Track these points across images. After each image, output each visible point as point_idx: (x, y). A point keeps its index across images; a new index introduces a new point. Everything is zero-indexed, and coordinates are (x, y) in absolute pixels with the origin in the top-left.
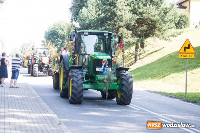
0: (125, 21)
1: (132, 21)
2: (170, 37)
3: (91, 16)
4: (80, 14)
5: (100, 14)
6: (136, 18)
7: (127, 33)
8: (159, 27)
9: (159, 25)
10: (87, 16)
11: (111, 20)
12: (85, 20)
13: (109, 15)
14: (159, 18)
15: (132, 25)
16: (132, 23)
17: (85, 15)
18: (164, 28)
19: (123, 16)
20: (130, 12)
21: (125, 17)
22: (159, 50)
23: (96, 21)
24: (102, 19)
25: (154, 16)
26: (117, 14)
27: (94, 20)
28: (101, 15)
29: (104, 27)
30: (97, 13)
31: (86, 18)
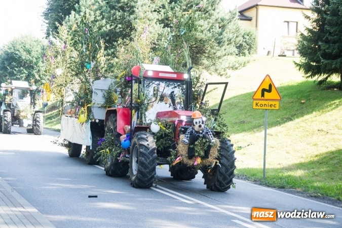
1: (162, 40)
2: (227, 71)
5: (104, 25)
6: (170, 34)
8: (210, 51)
9: (209, 48)
11: (124, 37)
13: (120, 28)
14: (210, 35)
16: (162, 43)
18: (218, 54)
20: (160, 24)
24: (107, 35)
25: (202, 32)
26: (136, 26)
28: (104, 28)
30: (98, 23)
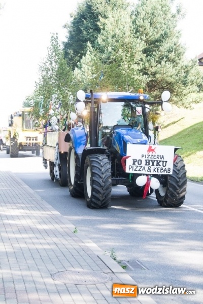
2: (192, 104)
3: (86, 80)
6: (147, 79)
9: (177, 89)
10: (81, 80)
14: (177, 78)
17: (79, 78)
18: (184, 92)
20: (140, 73)
22: (177, 121)
25: (171, 76)
31: (80, 82)
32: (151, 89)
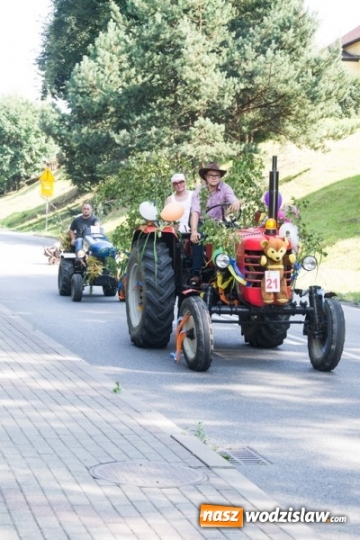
0: (208, 96)
1: (226, 98)
2: (326, 141)
3: (106, 82)
4: (75, 77)
5: (133, 76)
6: (237, 87)
7: (212, 131)
8: (298, 112)
9: (297, 108)
10: (95, 82)
11: (165, 94)
12: (91, 92)
13: (158, 80)
14: (298, 86)
15: (225, 107)
16: (225, 102)
17: (91, 78)
18: (312, 116)
19: (201, 84)
20: (221, 71)
21: (207, 86)
22: (295, 177)
23: (124, 97)
24: (140, 91)
25: (286, 82)
26: (184, 77)
27: (117, 93)
28: (134, 81)
29: (149, 115)
30: (124, 74)
31: (93, 87)
32: (243, 107)
